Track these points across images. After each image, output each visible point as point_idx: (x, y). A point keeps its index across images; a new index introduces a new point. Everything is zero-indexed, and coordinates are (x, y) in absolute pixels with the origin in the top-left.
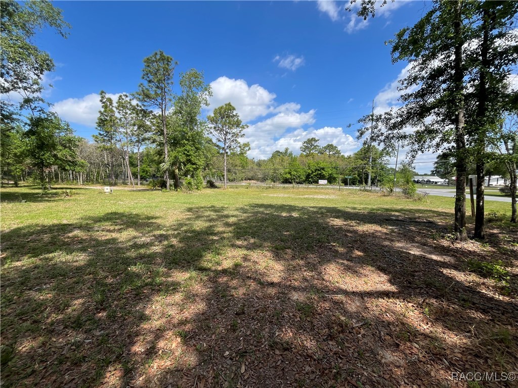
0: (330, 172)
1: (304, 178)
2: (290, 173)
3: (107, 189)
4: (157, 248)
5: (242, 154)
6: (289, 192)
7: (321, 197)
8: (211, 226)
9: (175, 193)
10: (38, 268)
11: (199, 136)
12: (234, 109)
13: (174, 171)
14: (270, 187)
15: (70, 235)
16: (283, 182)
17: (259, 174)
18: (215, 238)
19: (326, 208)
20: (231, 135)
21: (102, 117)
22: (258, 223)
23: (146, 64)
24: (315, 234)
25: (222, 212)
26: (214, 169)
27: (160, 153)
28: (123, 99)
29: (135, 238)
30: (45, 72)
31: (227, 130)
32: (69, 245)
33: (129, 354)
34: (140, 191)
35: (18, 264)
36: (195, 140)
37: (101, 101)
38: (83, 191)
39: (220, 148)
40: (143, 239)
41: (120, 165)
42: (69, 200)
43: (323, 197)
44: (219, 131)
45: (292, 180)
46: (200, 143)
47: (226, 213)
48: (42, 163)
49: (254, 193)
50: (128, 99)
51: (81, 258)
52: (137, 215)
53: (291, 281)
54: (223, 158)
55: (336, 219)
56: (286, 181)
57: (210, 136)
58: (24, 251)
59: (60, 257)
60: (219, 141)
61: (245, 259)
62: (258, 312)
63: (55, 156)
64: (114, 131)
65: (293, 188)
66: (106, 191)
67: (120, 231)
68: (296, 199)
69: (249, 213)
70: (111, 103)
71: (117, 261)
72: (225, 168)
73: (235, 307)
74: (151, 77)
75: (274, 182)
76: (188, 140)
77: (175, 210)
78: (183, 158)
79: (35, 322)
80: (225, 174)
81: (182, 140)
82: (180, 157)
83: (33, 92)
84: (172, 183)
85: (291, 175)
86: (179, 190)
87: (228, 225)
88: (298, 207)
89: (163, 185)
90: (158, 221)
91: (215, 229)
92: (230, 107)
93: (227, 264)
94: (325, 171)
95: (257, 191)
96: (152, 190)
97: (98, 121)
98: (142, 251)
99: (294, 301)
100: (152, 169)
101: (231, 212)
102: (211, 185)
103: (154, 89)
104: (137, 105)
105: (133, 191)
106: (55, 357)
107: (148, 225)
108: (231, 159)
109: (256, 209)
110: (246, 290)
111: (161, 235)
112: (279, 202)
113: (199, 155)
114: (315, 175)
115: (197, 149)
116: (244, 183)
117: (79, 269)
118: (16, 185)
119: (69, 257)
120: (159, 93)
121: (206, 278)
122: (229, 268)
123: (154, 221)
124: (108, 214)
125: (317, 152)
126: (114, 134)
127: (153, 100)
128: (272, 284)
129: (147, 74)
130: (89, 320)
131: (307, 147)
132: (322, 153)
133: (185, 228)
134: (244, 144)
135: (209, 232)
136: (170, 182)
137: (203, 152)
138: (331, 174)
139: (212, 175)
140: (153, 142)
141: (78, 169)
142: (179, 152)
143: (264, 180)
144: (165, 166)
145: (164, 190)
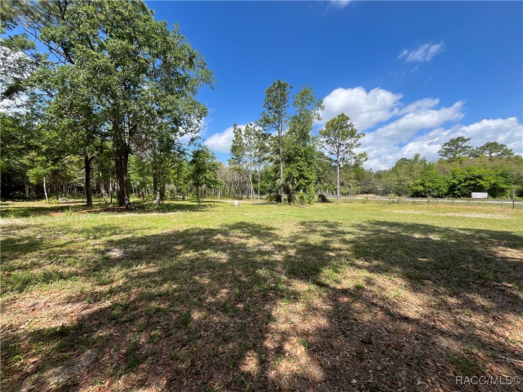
0: (493, 182)
1: (445, 190)
2: (422, 185)
3: (236, 202)
4: (277, 256)
5: (356, 166)
6: (423, 208)
7: (478, 216)
8: (325, 242)
9: (289, 206)
10: (199, 260)
11: (312, 151)
12: (348, 119)
13: (288, 186)
14: (394, 202)
15: (215, 238)
16: (412, 196)
17: (379, 186)
18: (331, 254)
19: (487, 232)
20: (345, 146)
21: (234, 145)
22: (381, 243)
23: (267, 94)
24: (471, 266)
25: (337, 228)
26: (326, 182)
27: (276, 170)
28: (249, 128)
29: (259, 245)
30: (203, 118)
31: (340, 141)
32: (215, 245)
33: (262, 347)
34: (259, 204)
35: (188, 255)
36: (308, 156)
37: (234, 132)
38: (221, 204)
39: (332, 162)
40: (265, 247)
41: (245, 183)
42: (213, 211)
43: (482, 216)
44: (331, 144)
45: (425, 193)
46: (312, 158)
47: (340, 229)
48: (198, 183)
49: (373, 208)
50: (252, 127)
51: (223, 257)
52: (259, 225)
53: (435, 322)
54: (336, 171)
55: (509, 249)
56: (417, 194)
57: (322, 150)
58: (191, 246)
59: (210, 254)
60: (332, 153)
61: (369, 282)
62: (390, 348)
63: (205, 177)
64: (242, 155)
65: (428, 203)
66: (235, 204)
67: (247, 238)
68: (434, 218)
69: (368, 231)
70: (240, 133)
71: (247, 263)
72: (338, 181)
73: (360, 334)
74: (271, 104)
75: (400, 195)
76: (301, 156)
77: (290, 223)
78: (296, 174)
79: (200, 300)
80: (338, 188)
81: (296, 156)
82: (293, 173)
83: (195, 133)
84: (286, 197)
85: (424, 187)
86: (292, 204)
87: (345, 241)
88: (437, 227)
89: (278, 199)
90: (276, 232)
91: (330, 244)
92: (343, 118)
93: (348, 284)
94: (483, 180)
95: (377, 207)
96: (270, 204)
97: (231, 148)
98: (266, 257)
99: (442, 349)
100: (269, 185)
101: (346, 229)
102: (323, 199)
103: (273, 114)
104: (259, 131)
105: (255, 204)
106: (212, 330)
107: (268, 235)
108: (344, 171)
109: (377, 227)
110: (372, 318)
111: (279, 246)
112: (409, 221)
113: (311, 170)
114: (464, 186)
115: (310, 164)
116: (360, 197)
117: (222, 265)
118: (183, 199)
119: (216, 255)
120: (276, 117)
121: (325, 294)
122: (349, 289)
123: (272, 232)
124: (238, 223)
125: (467, 155)
126: (242, 157)
127: (272, 124)
128: (406, 319)
129: (268, 103)
130: (233, 308)
131: (449, 150)
132: (477, 156)
133: (300, 241)
134: (359, 155)
135: (325, 247)
136: (284, 196)
137: (315, 167)
138: (494, 184)
139: (324, 189)
140: (271, 161)
141: (218, 186)
142: (292, 168)
143: (385, 193)
144: (280, 182)
145: (279, 204)
